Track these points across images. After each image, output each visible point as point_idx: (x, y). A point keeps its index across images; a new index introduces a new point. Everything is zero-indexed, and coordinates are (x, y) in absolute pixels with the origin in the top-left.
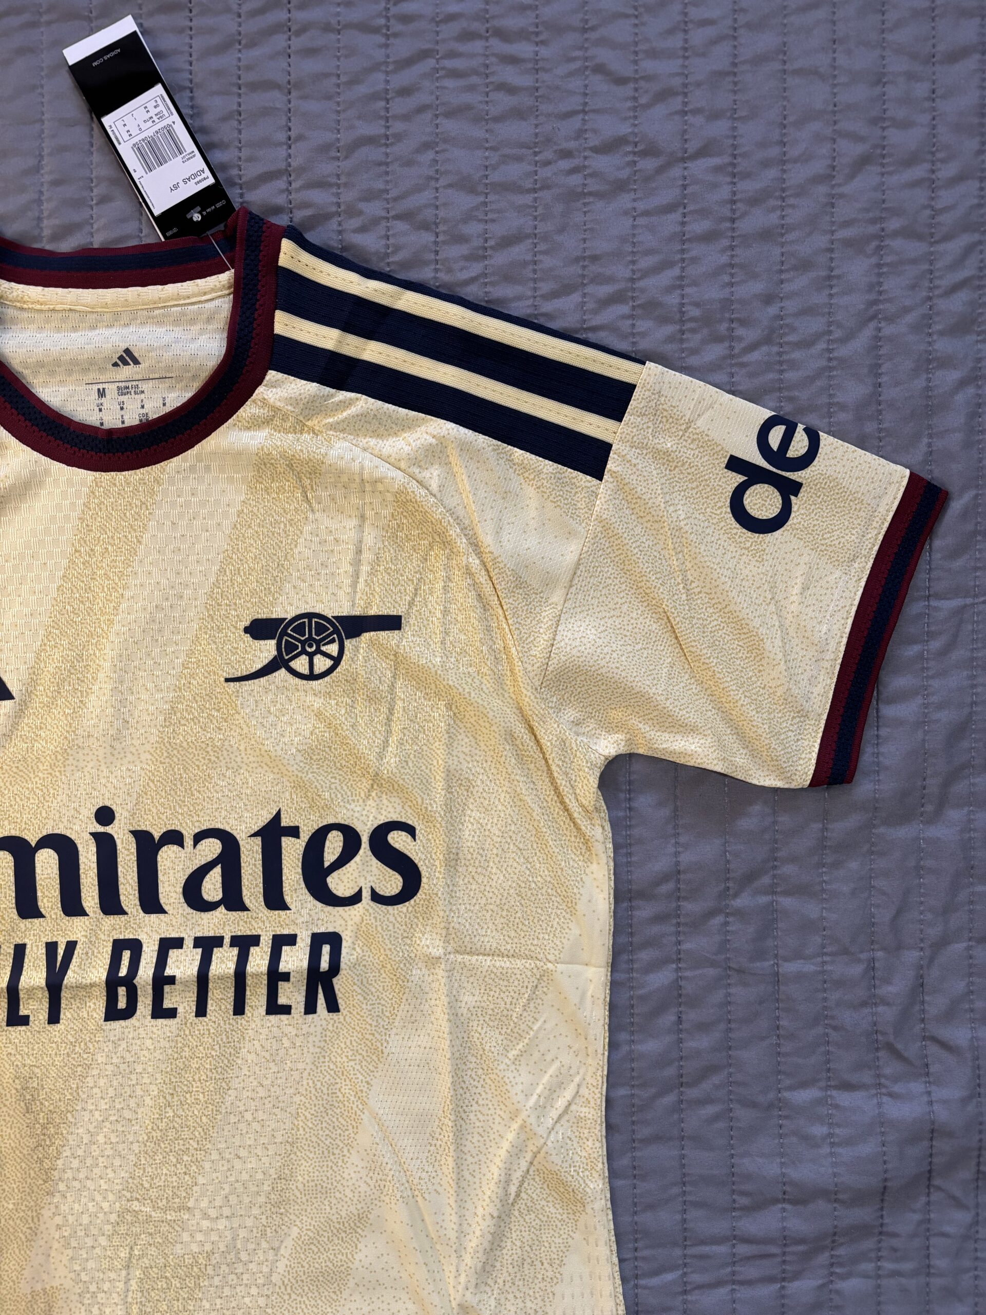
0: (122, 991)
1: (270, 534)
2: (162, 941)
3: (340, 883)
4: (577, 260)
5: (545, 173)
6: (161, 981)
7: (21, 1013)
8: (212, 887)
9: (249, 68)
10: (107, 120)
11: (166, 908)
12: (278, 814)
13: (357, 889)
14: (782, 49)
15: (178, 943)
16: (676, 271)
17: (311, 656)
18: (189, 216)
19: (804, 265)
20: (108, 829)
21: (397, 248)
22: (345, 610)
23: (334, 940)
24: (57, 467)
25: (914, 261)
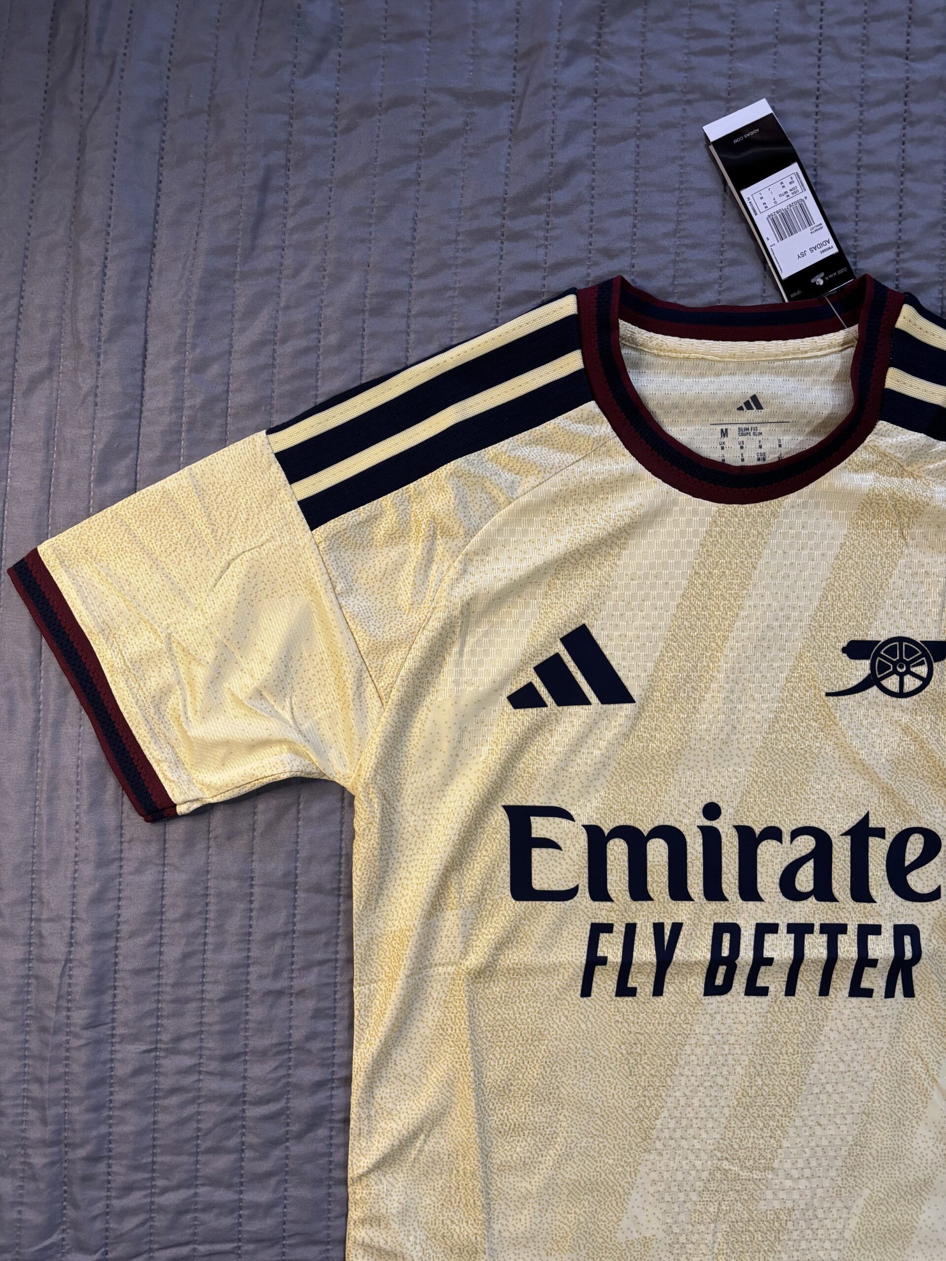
0: (722, 970)
1: (868, 565)
2: (758, 926)
3: (918, 881)
6: (760, 961)
7: (629, 985)
8: (805, 879)
9: (869, 152)
10: (746, 193)
11: (763, 896)
12: (867, 815)
13: (935, 887)
15: (773, 928)
17: (902, 676)
18: (812, 281)
20: (714, 824)
22: (933, 637)
23: (913, 931)
24: (684, 497)
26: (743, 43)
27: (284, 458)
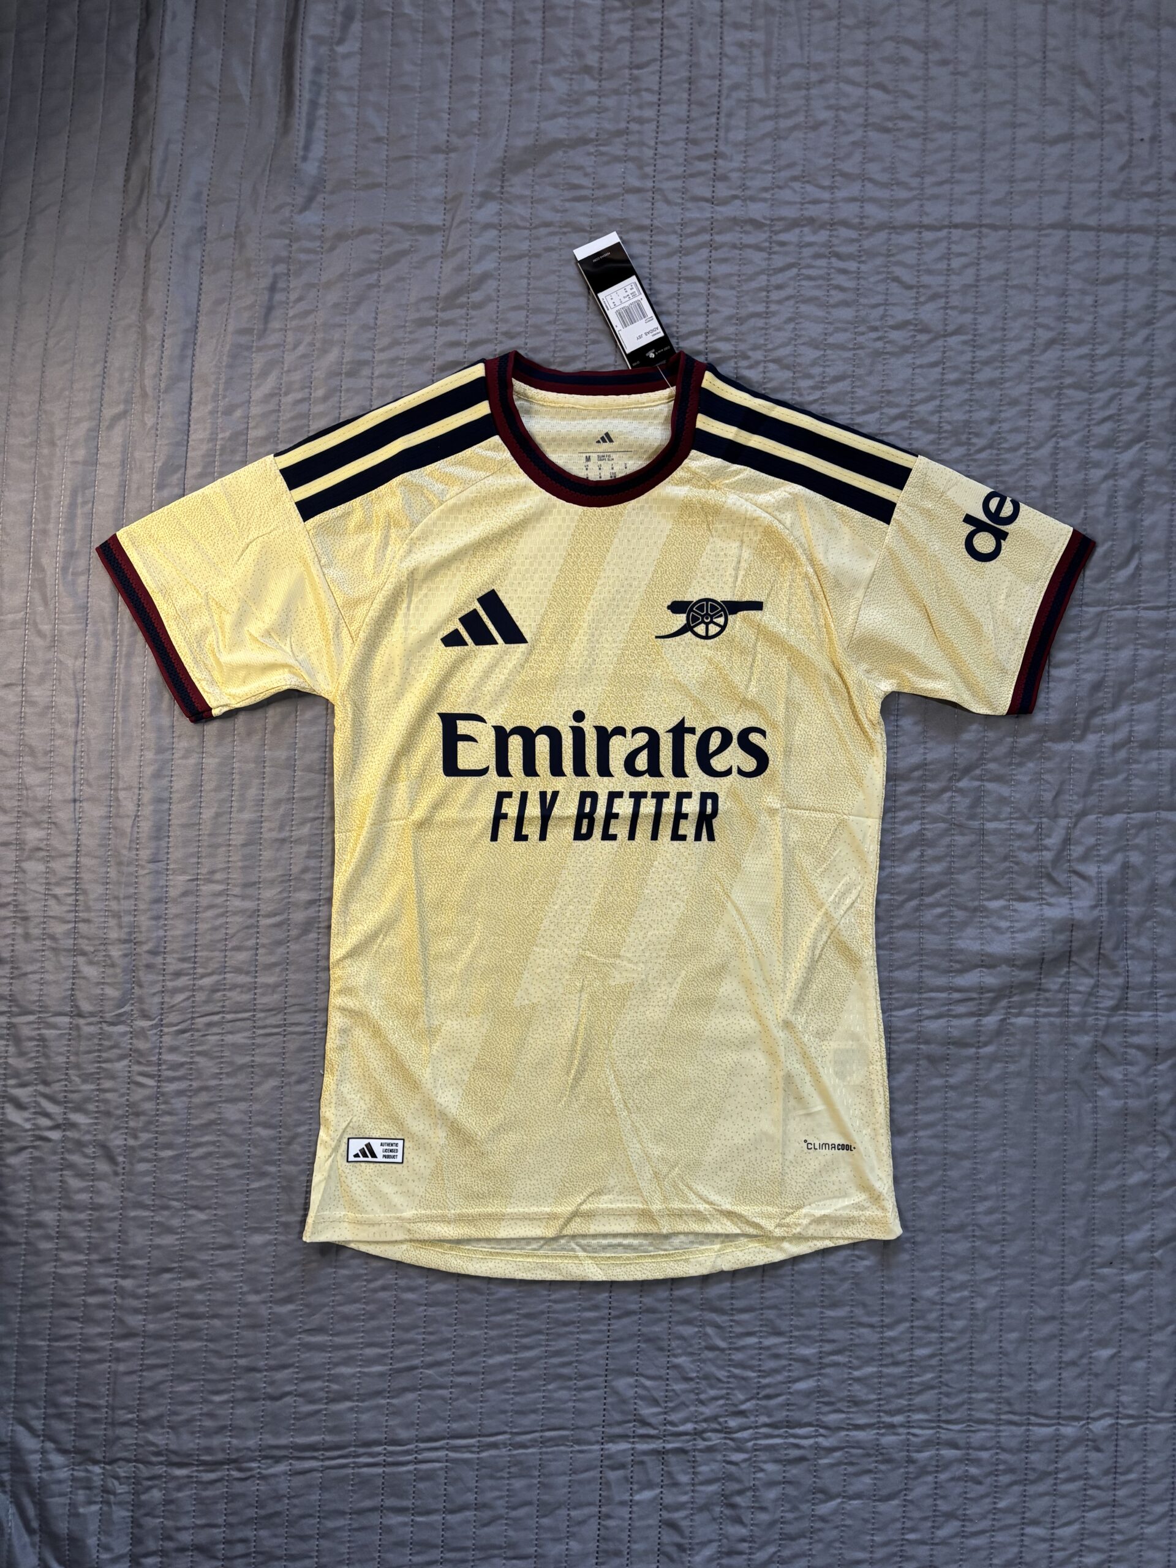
0: (585, 822)
1: (686, 549)
2: (610, 793)
3: (718, 763)
4: (879, 392)
5: (860, 339)
6: (610, 816)
7: (524, 833)
8: (642, 762)
9: (686, 268)
10: (601, 295)
11: (613, 773)
12: (683, 719)
13: (729, 767)
14: (1007, 273)
15: (620, 795)
16: (937, 402)
17: (707, 624)
18: (647, 355)
19: (1014, 402)
20: (580, 725)
21: (771, 380)
22: (729, 598)
23: (714, 797)
24: (560, 502)
25: (1079, 403)
26: (600, 193)
27: (285, 472)
